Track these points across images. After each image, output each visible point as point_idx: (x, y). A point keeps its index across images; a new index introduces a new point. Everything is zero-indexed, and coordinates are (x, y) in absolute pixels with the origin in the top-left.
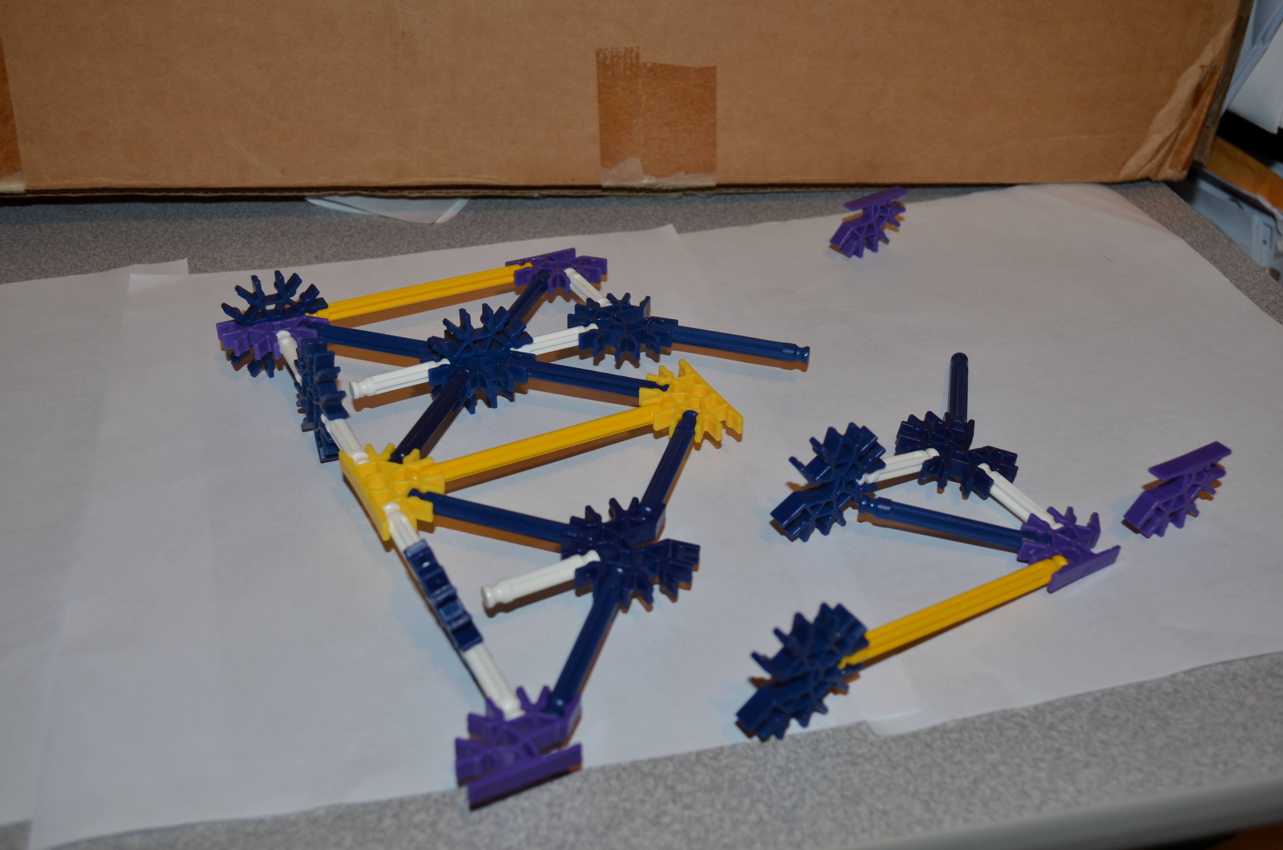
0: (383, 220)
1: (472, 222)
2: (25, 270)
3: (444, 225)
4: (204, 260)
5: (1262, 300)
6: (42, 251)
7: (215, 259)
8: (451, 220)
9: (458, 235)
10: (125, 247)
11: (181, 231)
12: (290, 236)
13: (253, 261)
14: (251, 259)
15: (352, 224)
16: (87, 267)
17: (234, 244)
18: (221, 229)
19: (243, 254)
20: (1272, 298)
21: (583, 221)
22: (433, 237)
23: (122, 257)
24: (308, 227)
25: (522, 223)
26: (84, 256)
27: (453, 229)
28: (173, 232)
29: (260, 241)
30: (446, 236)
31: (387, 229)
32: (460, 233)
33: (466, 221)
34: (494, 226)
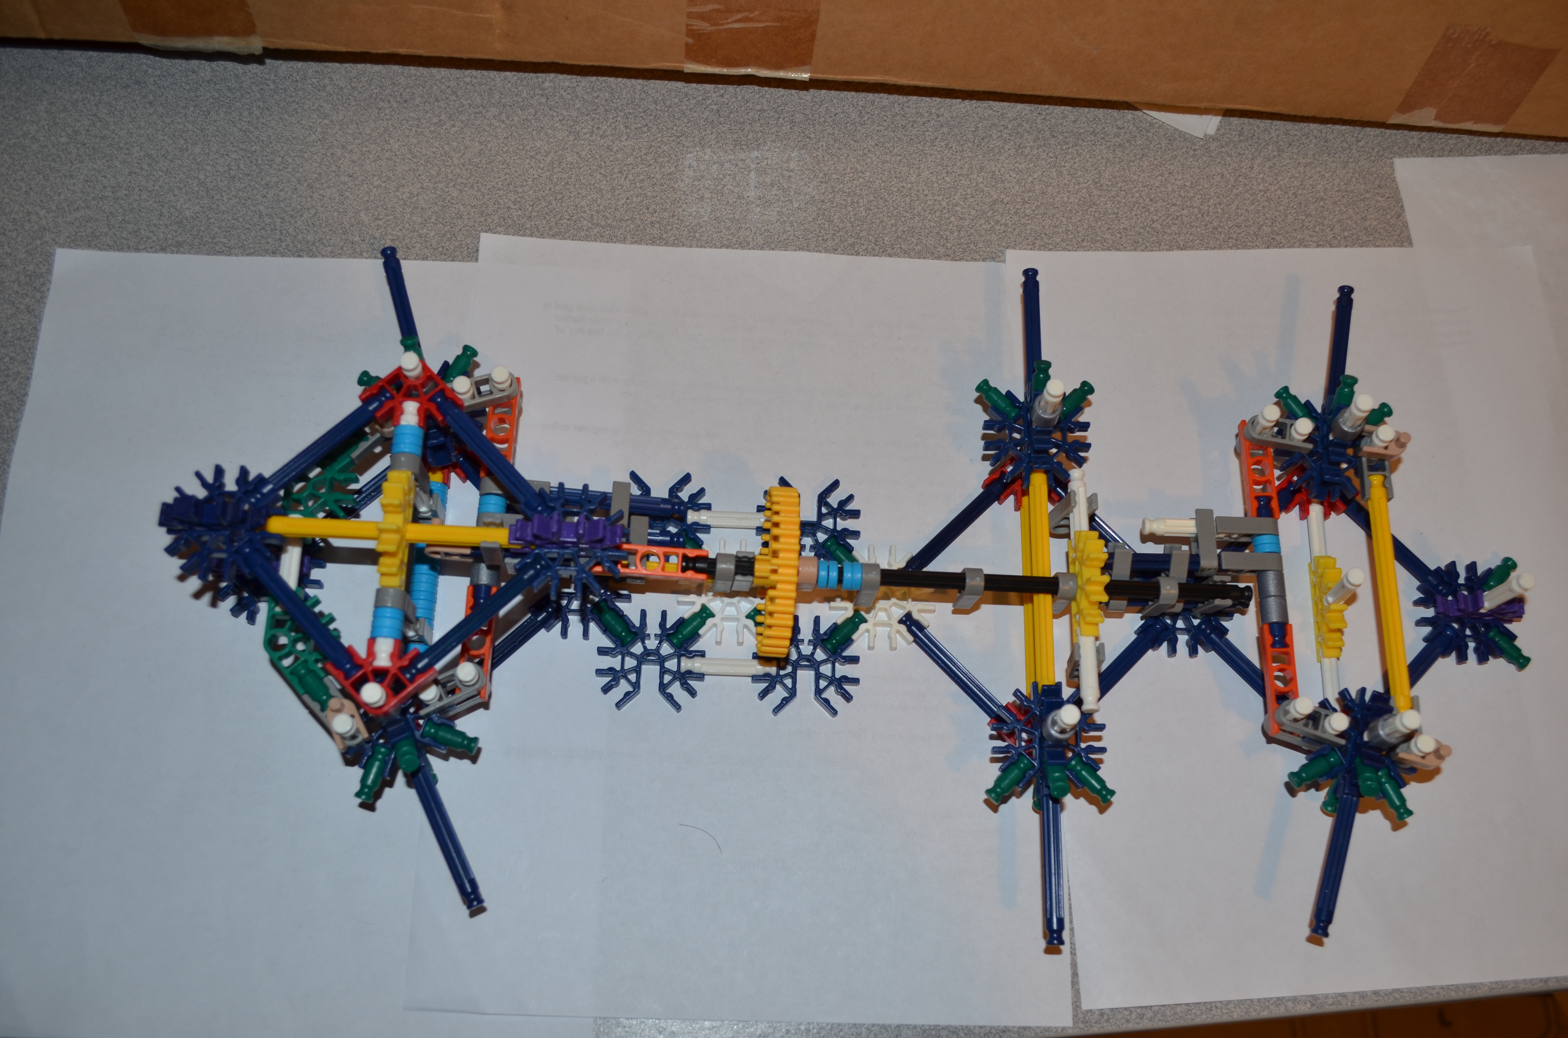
2: (807, 172)
4: (983, 174)
6: (812, 136)
7: (994, 172)
8: (1213, 134)
9: (1229, 159)
10: (896, 139)
11: (945, 115)
12: (1061, 138)
13: (1032, 182)
14: (1030, 179)
15: (1119, 123)
16: (868, 174)
17: (1007, 147)
18: (986, 115)
19: (1020, 166)
23: (899, 158)
24: (1074, 122)
26: (859, 152)
28: (938, 116)
29: (1031, 144)
30: (1218, 160)
31: (1155, 137)
32: (1230, 156)
33: (1234, 133)
34: (1262, 146)
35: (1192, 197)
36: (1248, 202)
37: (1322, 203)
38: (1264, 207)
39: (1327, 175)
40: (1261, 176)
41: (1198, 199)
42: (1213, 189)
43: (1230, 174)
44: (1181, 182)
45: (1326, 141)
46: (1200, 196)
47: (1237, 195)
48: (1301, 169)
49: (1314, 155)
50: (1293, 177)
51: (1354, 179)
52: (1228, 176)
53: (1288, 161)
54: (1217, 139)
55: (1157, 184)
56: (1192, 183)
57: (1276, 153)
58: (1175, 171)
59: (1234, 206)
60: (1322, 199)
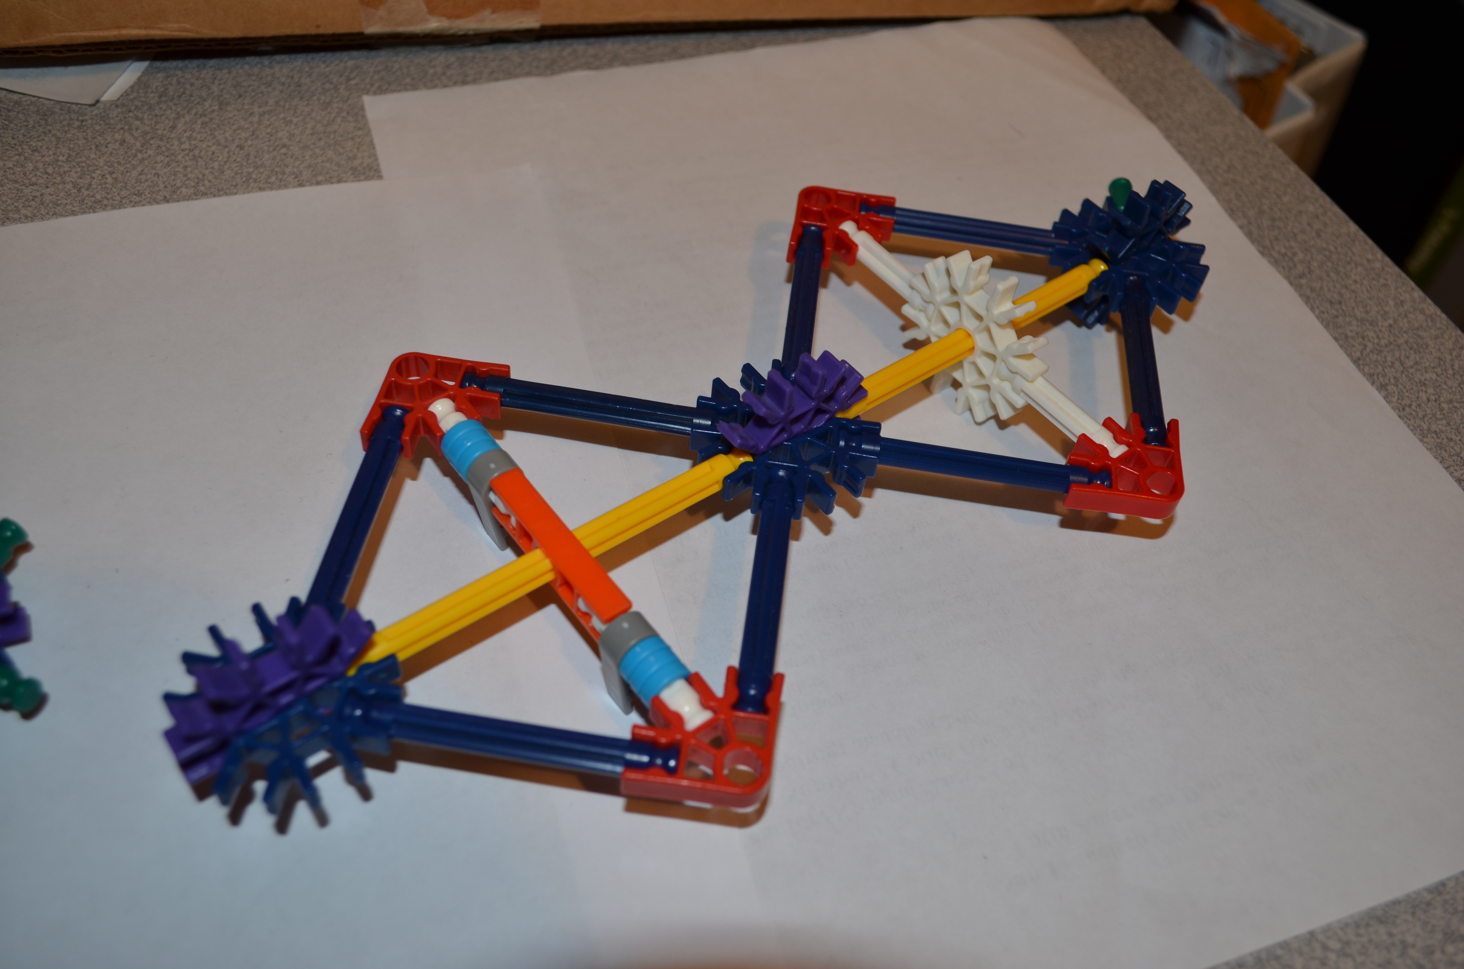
0: (16, 97)
1: (160, 97)
3: (115, 104)
5: (1300, 212)
8: (126, 94)
9: (138, 123)
20: (1311, 208)
21: (336, 89)
22: (97, 128)
25: (240, 96)
27: (130, 111)
30: (119, 126)
31: (21, 116)
32: (141, 120)
33: (152, 95)
34: (195, 102)
35: (65, 172)
36: (160, 165)
37: (283, 151)
38: (186, 167)
39: (295, 120)
40: (188, 134)
41: (77, 172)
42: (105, 158)
43: (136, 139)
44: (51, 158)
45: (299, 86)
46: (79, 169)
47: (143, 160)
48: (255, 119)
49: (277, 103)
50: (241, 128)
51: (339, 120)
52: (132, 141)
53: (235, 112)
54: (123, 105)
55: (10, 165)
56: (70, 156)
57: (216, 108)
58: (44, 147)
59: (135, 173)
60: (284, 146)
